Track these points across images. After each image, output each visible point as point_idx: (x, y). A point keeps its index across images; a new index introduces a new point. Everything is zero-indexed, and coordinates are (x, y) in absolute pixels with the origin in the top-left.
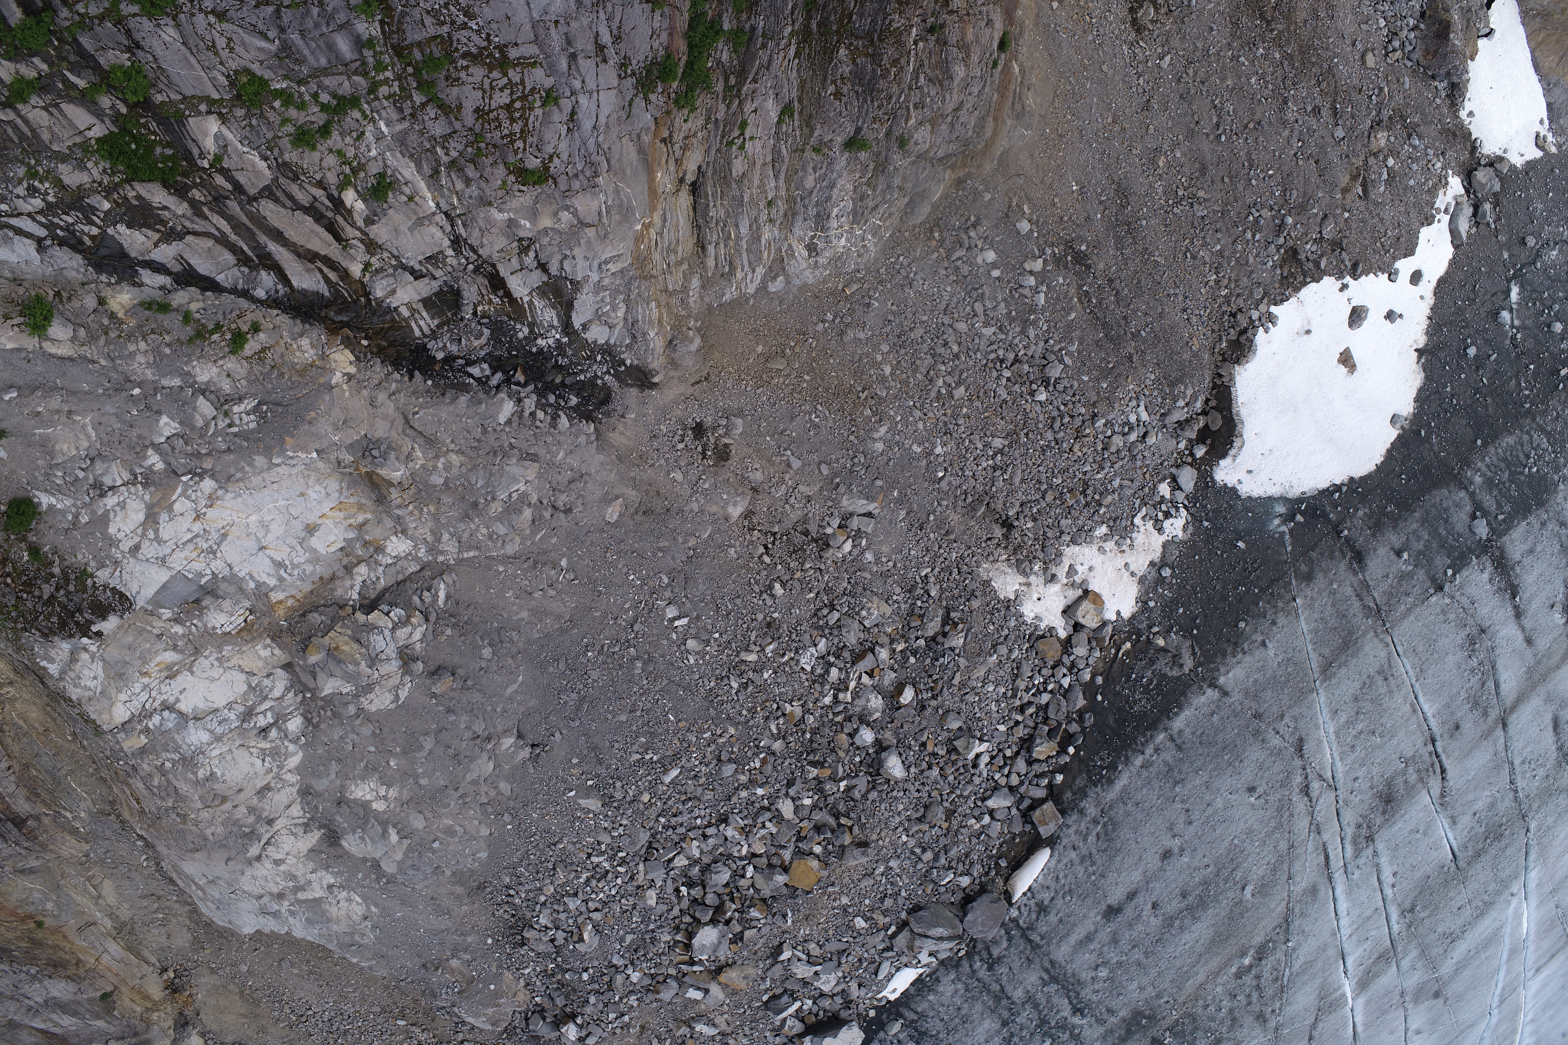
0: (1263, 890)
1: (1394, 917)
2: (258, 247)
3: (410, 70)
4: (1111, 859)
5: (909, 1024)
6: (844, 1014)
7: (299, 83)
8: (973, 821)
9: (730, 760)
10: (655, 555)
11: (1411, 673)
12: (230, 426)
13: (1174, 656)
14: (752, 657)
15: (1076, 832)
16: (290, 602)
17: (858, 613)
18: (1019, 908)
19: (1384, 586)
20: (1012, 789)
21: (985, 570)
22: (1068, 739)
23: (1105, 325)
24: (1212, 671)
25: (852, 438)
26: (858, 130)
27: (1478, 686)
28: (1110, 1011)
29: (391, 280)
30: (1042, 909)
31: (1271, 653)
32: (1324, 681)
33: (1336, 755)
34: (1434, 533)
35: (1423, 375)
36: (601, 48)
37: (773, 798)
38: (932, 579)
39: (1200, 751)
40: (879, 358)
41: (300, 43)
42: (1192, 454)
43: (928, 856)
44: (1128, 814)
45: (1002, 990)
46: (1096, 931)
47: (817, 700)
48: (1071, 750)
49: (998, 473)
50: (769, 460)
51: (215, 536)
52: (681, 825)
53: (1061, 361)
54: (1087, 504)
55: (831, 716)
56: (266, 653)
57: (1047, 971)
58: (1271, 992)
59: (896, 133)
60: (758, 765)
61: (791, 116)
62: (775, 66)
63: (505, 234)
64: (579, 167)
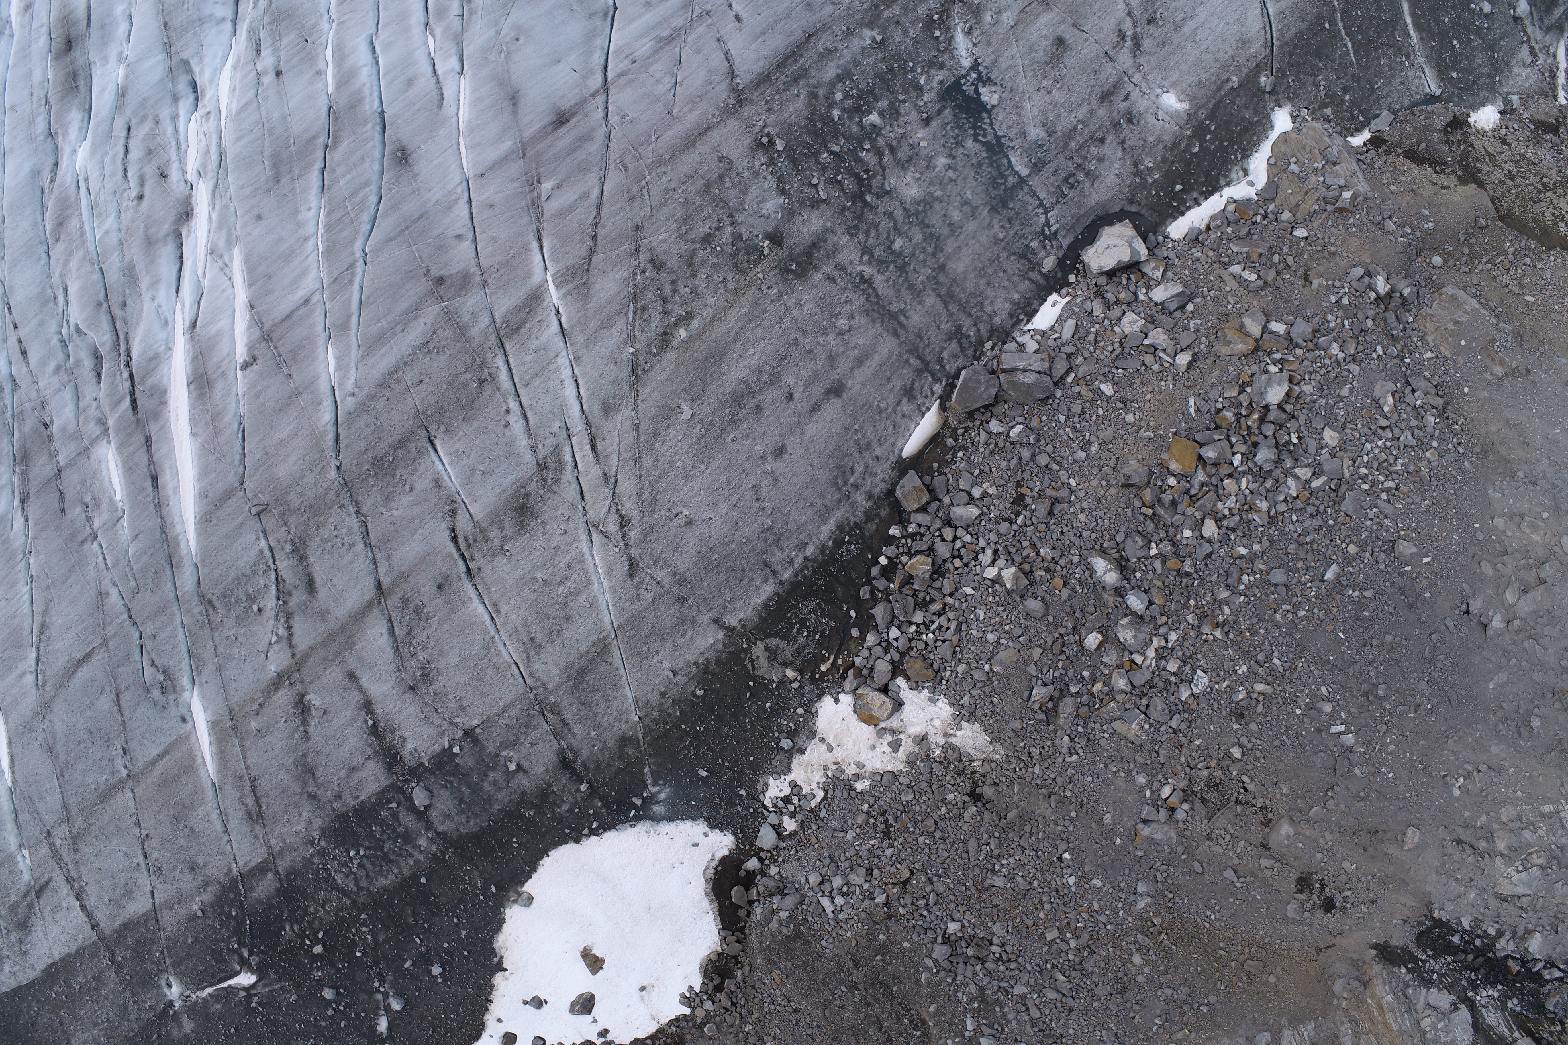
0: (668, 413)
1: (504, 375)
4: (838, 448)
5: (1036, 266)
6: (1103, 280)
8: (990, 491)
9: (1276, 585)
10: (1368, 794)
11: (500, 646)
13: (775, 659)
14: (1260, 687)
15: (876, 475)
17: (1151, 725)
18: (933, 393)
19: (535, 734)
20: (949, 523)
21: (999, 753)
22: (888, 572)
23: (891, 997)
24: (732, 644)
25: (1170, 896)
27: (416, 630)
28: (831, 279)
30: (909, 393)
31: (666, 665)
32: (605, 638)
33: (590, 559)
34: (476, 789)
35: (496, 946)
37: (1225, 539)
38: (1064, 751)
39: (744, 562)
40: (1146, 970)
42: (761, 860)
43: (1043, 460)
44: (822, 495)
45: (946, 304)
46: (852, 369)
47: (1184, 637)
48: (883, 561)
49: (996, 852)
50: (1256, 877)
52: (1312, 516)
53: (935, 961)
54: (883, 813)
55: (1170, 621)
57: (901, 325)
58: (649, 295)
60: (1245, 577)
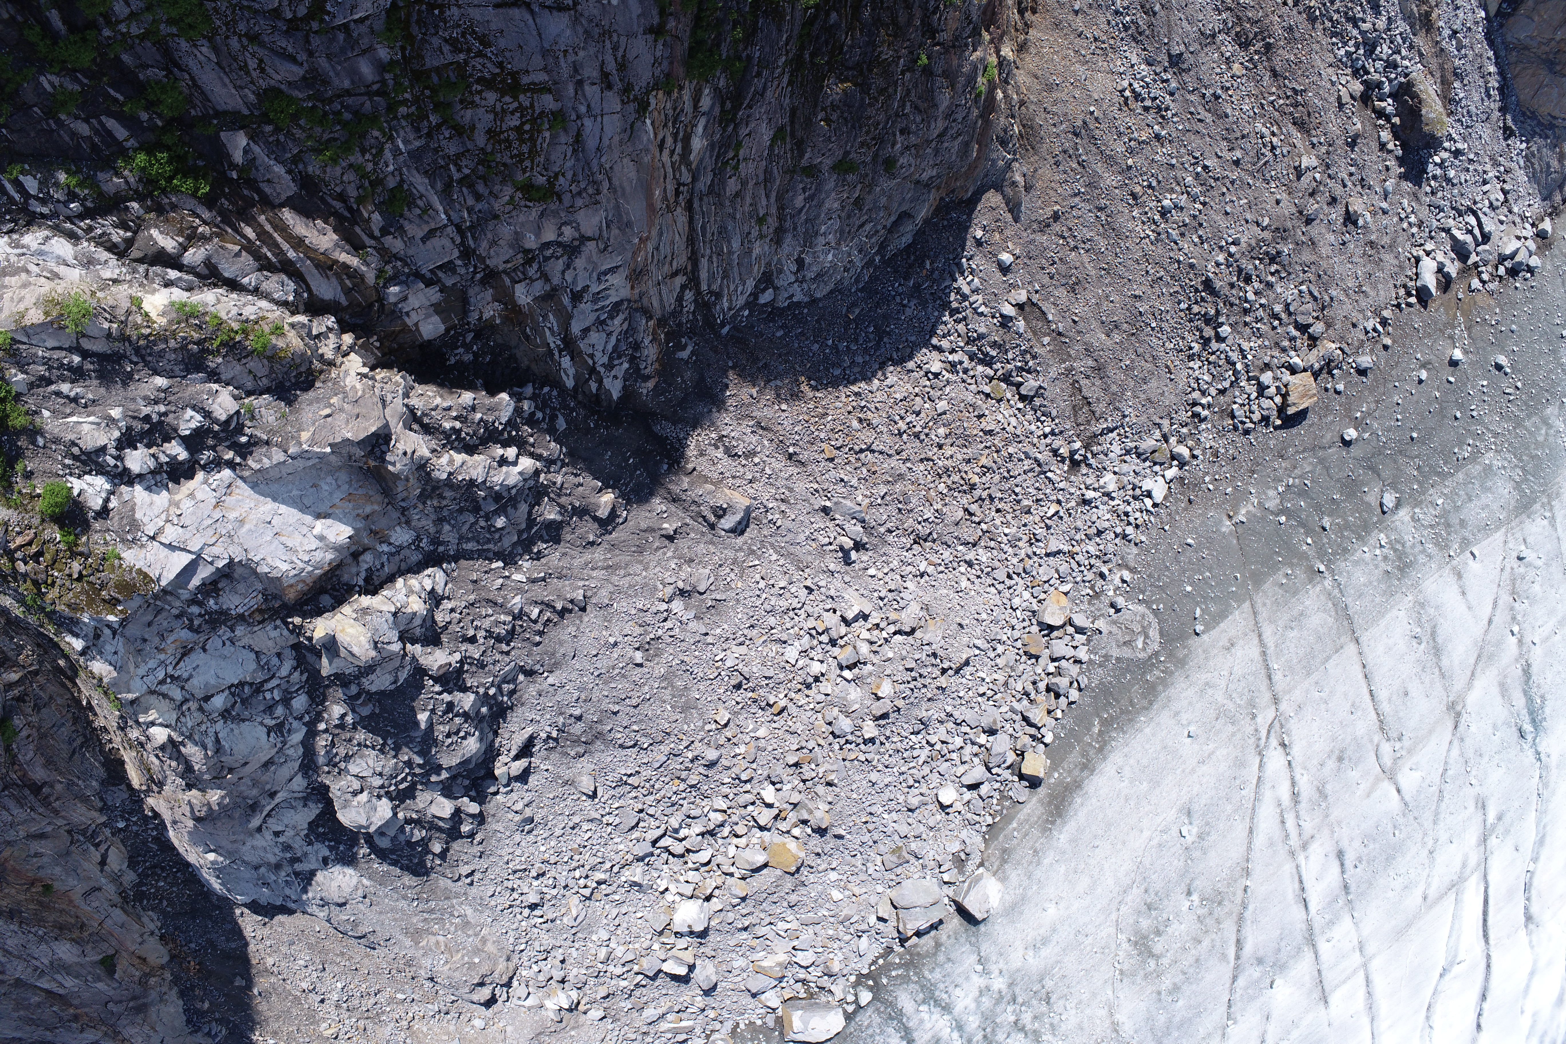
2: (280, 254)
3: (428, 93)
7: (324, 102)
16: (301, 587)
26: (847, 153)
29: (404, 287)
36: (605, 76)
41: (326, 66)
51: (233, 522)
56: (276, 633)
59: (883, 155)
61: (783, 139)
62: (769, 93)
63: (511, 246)
64: (583, 185)
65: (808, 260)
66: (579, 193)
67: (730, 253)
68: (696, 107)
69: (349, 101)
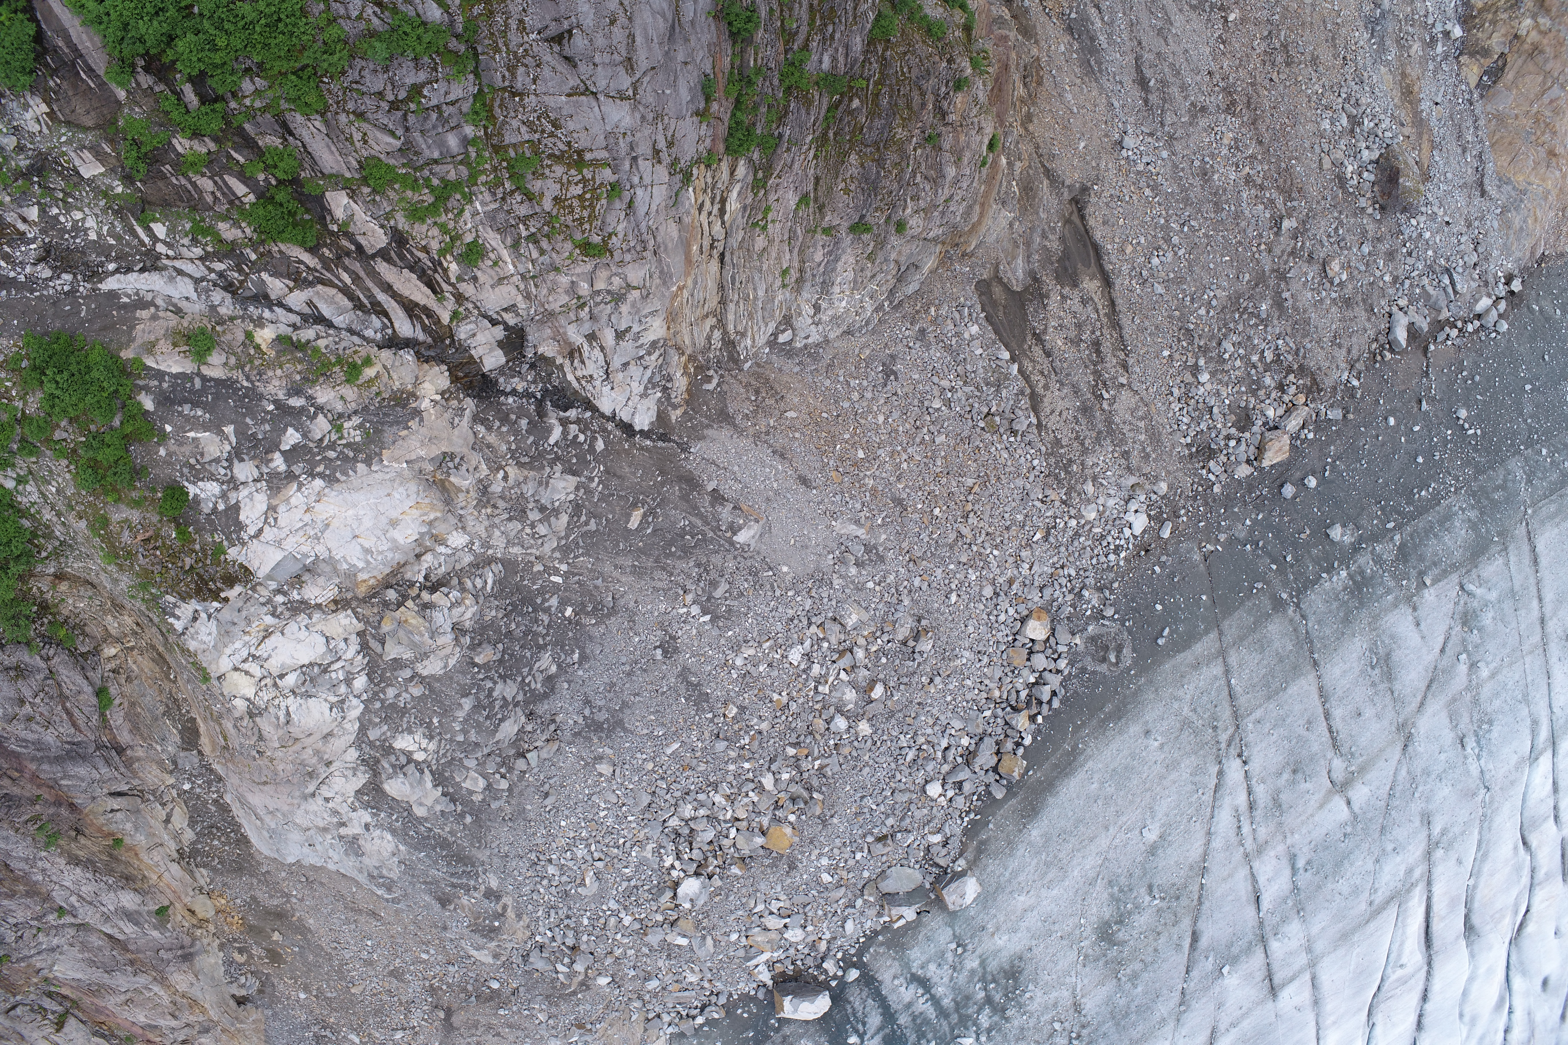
2: (371, 297)
3: (505, 164)
7: (415, 169)
12: (340, 438)
14: (751, 652)
16: (372, 582)
17: (841, 618)
26: (862, 217)
29: (473, 326)
36: (657, 152)
37: (757, 772)
38: (906, 592)
41: (420, 140)
47: (800, 690)
51: (320, 525)
55: (811, 704)
56: (347, 621)
59: (895, 218)
60: (747, 742)
61: (807, 204)
62: (796, 165)
63: (567, 292)
64: (632, 244)
65: (824, 305)
66: (629, 250)
67: (756, 298)
68: (732, 173)
69: (437, 168)
